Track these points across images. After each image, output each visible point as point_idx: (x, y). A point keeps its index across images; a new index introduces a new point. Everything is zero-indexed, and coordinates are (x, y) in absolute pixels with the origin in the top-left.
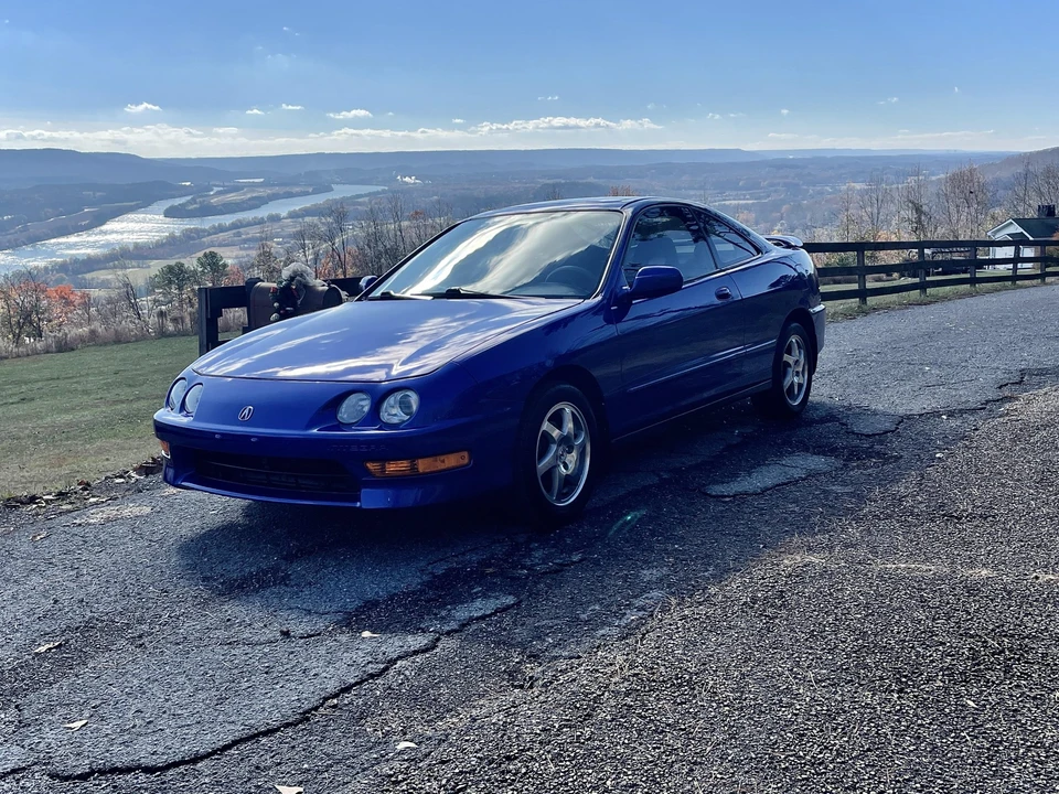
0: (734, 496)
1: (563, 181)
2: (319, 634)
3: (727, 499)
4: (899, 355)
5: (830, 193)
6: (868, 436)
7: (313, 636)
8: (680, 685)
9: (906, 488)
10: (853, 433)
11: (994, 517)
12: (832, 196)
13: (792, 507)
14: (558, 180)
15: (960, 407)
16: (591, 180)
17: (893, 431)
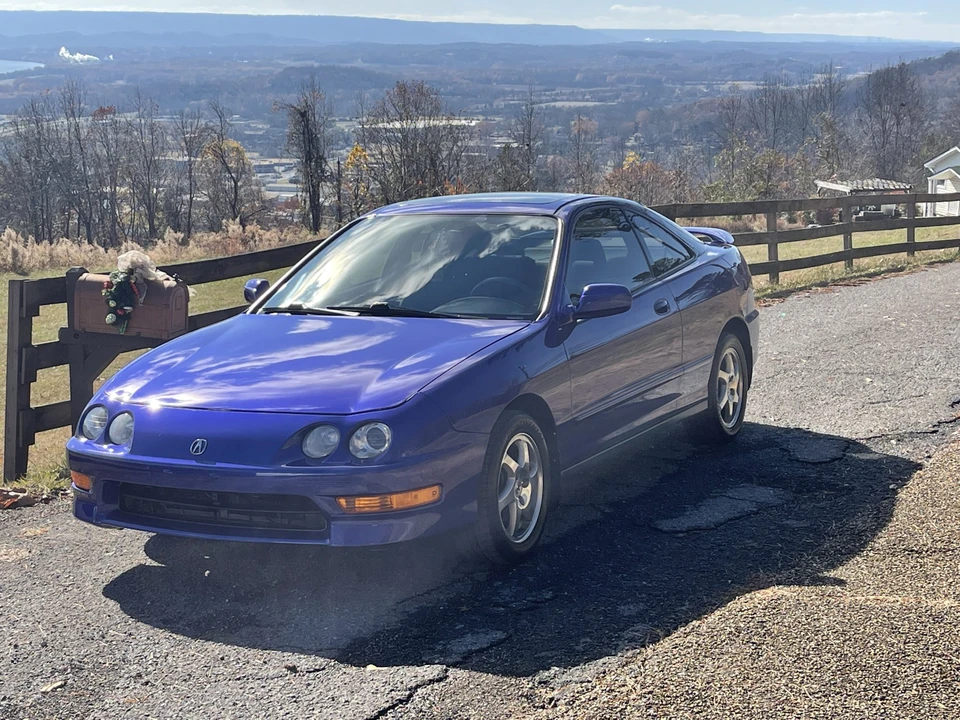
0: (687, 531)
1: (316, 65)
2: (324, 669)
3: (681, 535)
4: (832, 360)
5: (706, 95)
6: (815, 464)
7: (318, 670)
8: (693, 699)
9: (864, 522)
10: (797, 460)
11: (953, 551)
12: (708, 99)
13: (750, 543)
14: (309, 63)
15: (909, 430)
16: (359, 64)
17: (840, 459)
